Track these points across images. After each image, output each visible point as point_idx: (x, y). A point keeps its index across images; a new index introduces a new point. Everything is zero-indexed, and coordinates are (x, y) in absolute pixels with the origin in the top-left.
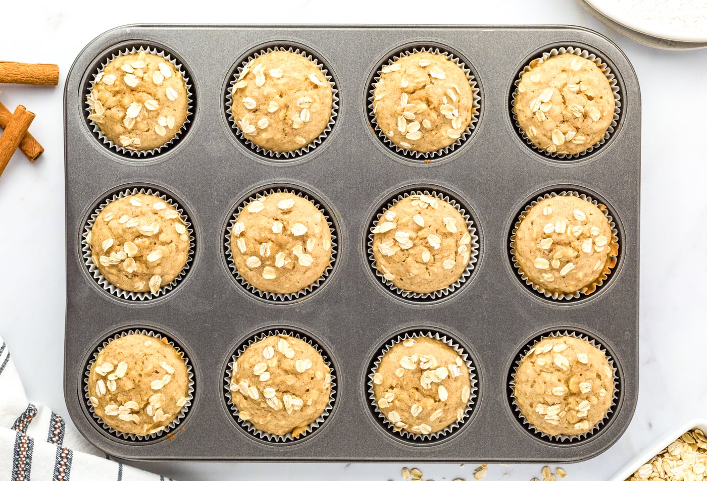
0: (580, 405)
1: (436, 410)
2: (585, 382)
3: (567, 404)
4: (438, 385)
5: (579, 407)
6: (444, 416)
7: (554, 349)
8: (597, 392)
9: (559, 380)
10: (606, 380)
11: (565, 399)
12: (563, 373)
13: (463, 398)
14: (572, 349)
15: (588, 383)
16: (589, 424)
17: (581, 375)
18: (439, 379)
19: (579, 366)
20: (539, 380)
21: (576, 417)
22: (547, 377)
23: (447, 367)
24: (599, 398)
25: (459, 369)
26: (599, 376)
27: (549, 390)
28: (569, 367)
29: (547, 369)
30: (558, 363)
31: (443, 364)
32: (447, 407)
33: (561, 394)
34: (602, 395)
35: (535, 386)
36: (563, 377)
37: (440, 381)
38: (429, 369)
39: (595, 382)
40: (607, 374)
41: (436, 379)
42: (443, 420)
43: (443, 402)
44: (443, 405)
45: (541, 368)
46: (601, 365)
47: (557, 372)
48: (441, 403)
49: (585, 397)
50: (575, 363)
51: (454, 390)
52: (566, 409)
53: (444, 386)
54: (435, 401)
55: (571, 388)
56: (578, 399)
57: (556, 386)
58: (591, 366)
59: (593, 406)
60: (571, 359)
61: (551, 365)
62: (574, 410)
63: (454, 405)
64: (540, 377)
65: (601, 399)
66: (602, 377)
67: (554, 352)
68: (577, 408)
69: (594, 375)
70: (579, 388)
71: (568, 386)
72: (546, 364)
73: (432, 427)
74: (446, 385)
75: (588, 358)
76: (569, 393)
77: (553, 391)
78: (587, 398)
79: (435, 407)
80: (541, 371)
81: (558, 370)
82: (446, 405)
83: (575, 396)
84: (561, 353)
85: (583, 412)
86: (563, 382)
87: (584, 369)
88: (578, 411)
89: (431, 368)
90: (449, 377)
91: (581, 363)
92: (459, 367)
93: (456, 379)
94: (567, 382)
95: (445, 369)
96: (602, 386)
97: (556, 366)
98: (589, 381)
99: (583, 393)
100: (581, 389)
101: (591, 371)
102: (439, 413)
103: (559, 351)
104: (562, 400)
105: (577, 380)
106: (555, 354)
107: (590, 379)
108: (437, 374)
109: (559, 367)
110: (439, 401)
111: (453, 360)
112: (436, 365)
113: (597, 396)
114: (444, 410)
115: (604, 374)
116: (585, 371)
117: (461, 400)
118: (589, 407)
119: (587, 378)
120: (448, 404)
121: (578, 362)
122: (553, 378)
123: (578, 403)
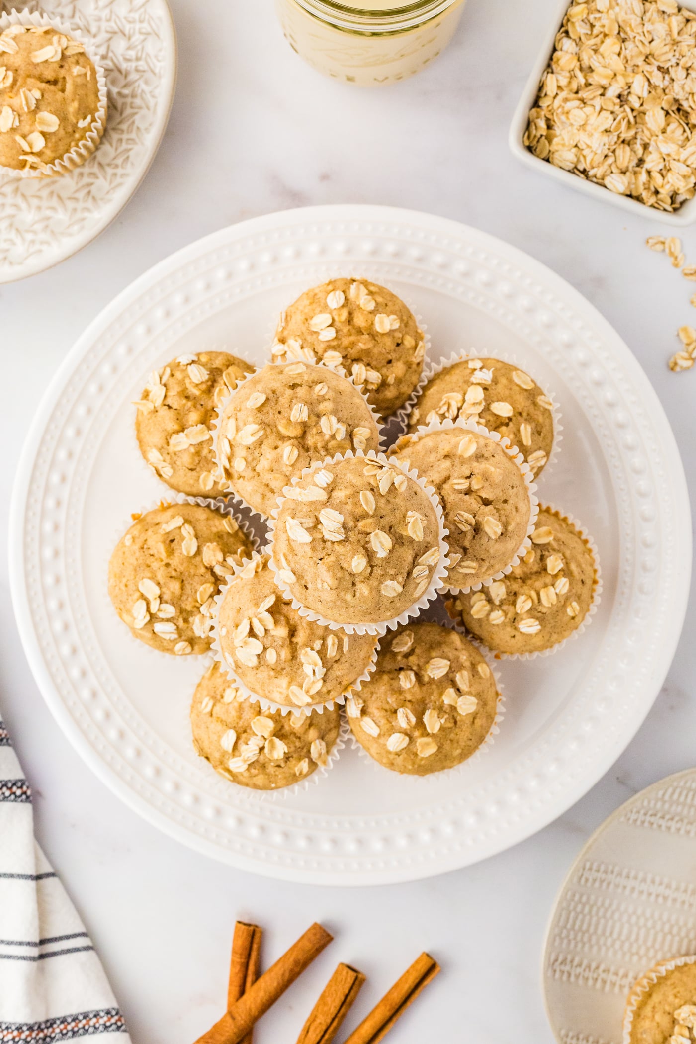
0: (324, 430)
1: (519, 430)
2: (291, 410)
3: (316, 449)
4: (487, 408)
5: (327, 432)
6: (534, 424)
7: (230, 438)
8: (315, 397)
9: (276, 448)
10: (306, 378)
11: (307, 450)
12: (267, 437)
13: (525, 387)
14: (240, 411)
15: (295, 407)
16: (365, 427)
17: (280, 412)
18: (479, 403)
19: (265, 410)
20: (267, 477)
21: (343, 442)
22: (263, 465)
23: (473, 384)
24: (327, 397)
25: (484, 370)
26: (294, 387)
27: (285, 469)
28: (260, 426)
29: (253, 460)
30: (250, 440)
31: (465, 387)
32: (525, 414)
33: (296, 452)
34: (323, 393)
35: (273, 487)
36: (272, 440)
37: (484, 403)
38: (459, 409)
39: (299, 395)
40: (297, 372)
41: (477, 406)
42: (539, 429)
43: (514, 416)
44: (519, 418)
45: (250, 468)
46: (281, 377)
47: (263, 446)
48: (514, 418)
49: (314, 418)
50: (258, 415)
51: (507, 392)
52: (323, 453)
53: (493, 402)
54: (507, 425)
55: (292, 435)
56: (314, 431)
57: (282, 456)
58: (274, 392)
59: (335, 412)
60: (251, 419)
61: (250, 451)
62: (328, 442)
63: (528, 403)
64: (261, 474)
65: (331, 395)
66: (298, 381)
67: (234, 439)
68: (327, 437)
69: (289, 392)
70: (296, 423)
71: (290, 438)
72: (245, 459)
73: (540, 449)
74: (495, 398)
75: (261, 392)
76: (299, 440)
77: (288, 463)
78: (318, 416)
79: (514, 429)
80: (254, 470)
81: (261, 443)
82: (520, 414)
83: (308, 433)
84: (238, 429)
85: (337, 429)
86: (279, 443)
87: (273, 404)
88: (333, 437)
89: (459, 405)
90: (485, 389)
91: (263, 405)
92: (481, 369)
93: (495, 381)
94: (283, 438)
95: (472, 387)
96: (310, 387)
97: (253, 444)
98: (293, 404)
99: (306, 419)
100: (299, 421)
101: (282, 396)
102: (526, 428)
103: (235, 432)
104: (307, 454)
105: (284, 421)
106: (238, 439)
107: (291, 402)
108: (472, 401)
109: (255, 442)
110: (510, 419)
111: (468, 371)
112: (459, 397)
113: (322, 399)
114: (526, 420)
115: (295, 376)
116: (276, 404)
117: (526, 390)
118: (334, 419)
119: (287, 406)
120: (520, 410)
121: (260, 409)
122: (268, 454)
123: (320, 433)
